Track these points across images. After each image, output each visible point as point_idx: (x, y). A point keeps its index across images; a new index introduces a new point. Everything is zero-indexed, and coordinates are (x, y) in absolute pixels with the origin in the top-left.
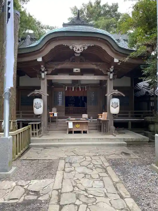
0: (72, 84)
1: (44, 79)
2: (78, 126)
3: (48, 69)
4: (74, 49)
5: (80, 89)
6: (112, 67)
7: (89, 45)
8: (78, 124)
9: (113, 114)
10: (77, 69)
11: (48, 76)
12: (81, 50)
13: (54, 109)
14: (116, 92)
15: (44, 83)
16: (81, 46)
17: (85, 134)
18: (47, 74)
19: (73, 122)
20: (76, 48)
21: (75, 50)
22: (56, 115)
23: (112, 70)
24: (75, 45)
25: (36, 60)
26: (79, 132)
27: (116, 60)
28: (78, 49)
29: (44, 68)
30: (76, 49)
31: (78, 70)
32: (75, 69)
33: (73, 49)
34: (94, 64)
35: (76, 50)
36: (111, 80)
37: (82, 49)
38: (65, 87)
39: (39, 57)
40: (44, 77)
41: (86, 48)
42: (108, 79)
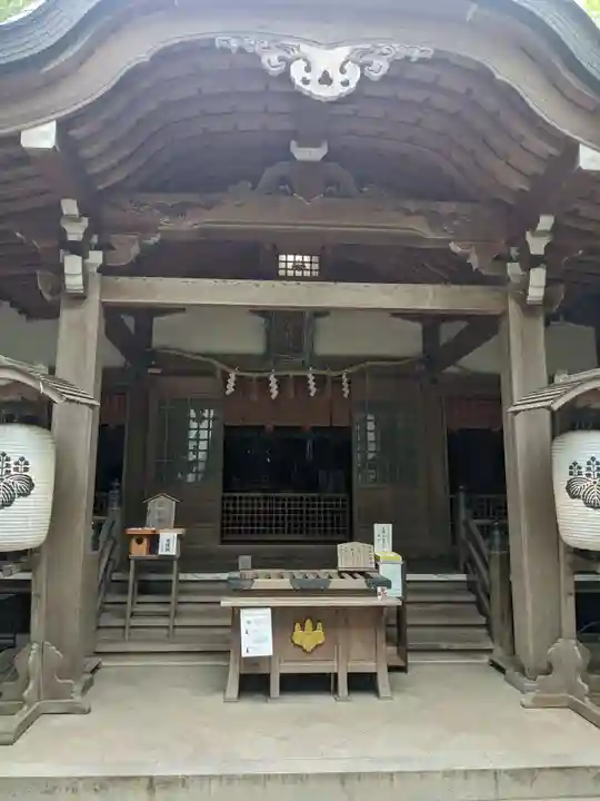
0: (265, 357)
1: (79, 298)
2: (308, 637)
3: (115, 239)
4: (297, 72)
5: (312, 384)
6: (545, 223)
7: (398, 50)
8: (308, 623)
10: (299, 258)
11: (110, 279)
12: (345, 83)
13: (161, 507)
15: (82, 326)
16: (342, 52)
17: (363, 701)
18: (104, 270)
19: (274, 609)
20: (308, 69)
21: (298, 82)
22: (169, 542)
23: (537, 246)
24: (305, 48)
25: (16, 138)
26: (320, 683)
27: (591, 159)
28: (325, 74)
29: (85, 222)
30: (308, 76)
31: (308, 266)
32: (291, 258)
33: (285, 76)
34: (418, 213)
35: (306, 82)
37: (354, 75)
38: (226, 377)
39: (37, 118)
40: (79, 280)
41: (380, 67)
42: (513, 307)
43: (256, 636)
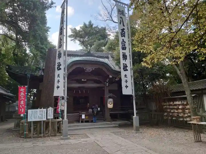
6: (108, 79)
7: (95, 68)
8: (87, 116)
9: (110, 109)
12: (91, 70)
14: (111, 95)
16: (90, 68)
23: (107, 81)
24: (88, 68)
27: (111, 77)
33: (86, 70)
35: (88, 70)
36: (107, 87)
41: (94, 69)
42: (105, 86)
43: (83, 117)
